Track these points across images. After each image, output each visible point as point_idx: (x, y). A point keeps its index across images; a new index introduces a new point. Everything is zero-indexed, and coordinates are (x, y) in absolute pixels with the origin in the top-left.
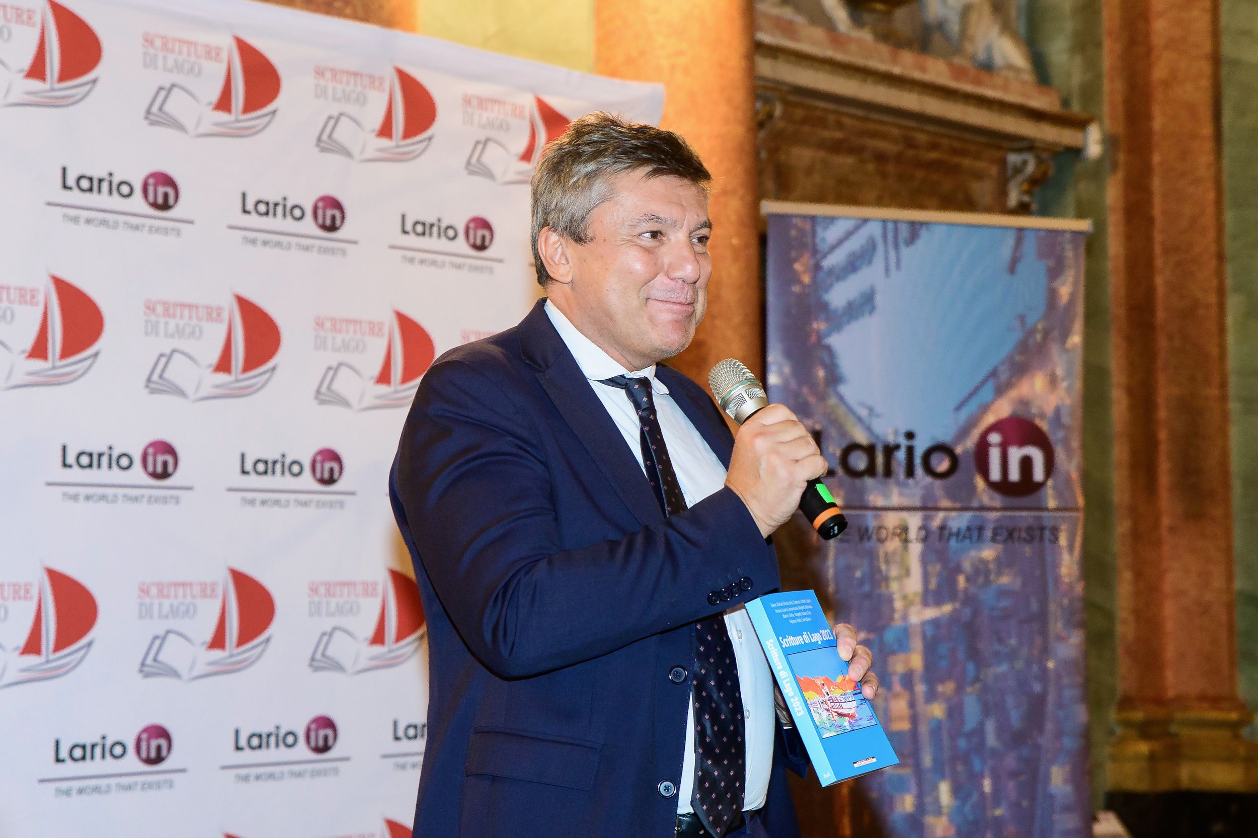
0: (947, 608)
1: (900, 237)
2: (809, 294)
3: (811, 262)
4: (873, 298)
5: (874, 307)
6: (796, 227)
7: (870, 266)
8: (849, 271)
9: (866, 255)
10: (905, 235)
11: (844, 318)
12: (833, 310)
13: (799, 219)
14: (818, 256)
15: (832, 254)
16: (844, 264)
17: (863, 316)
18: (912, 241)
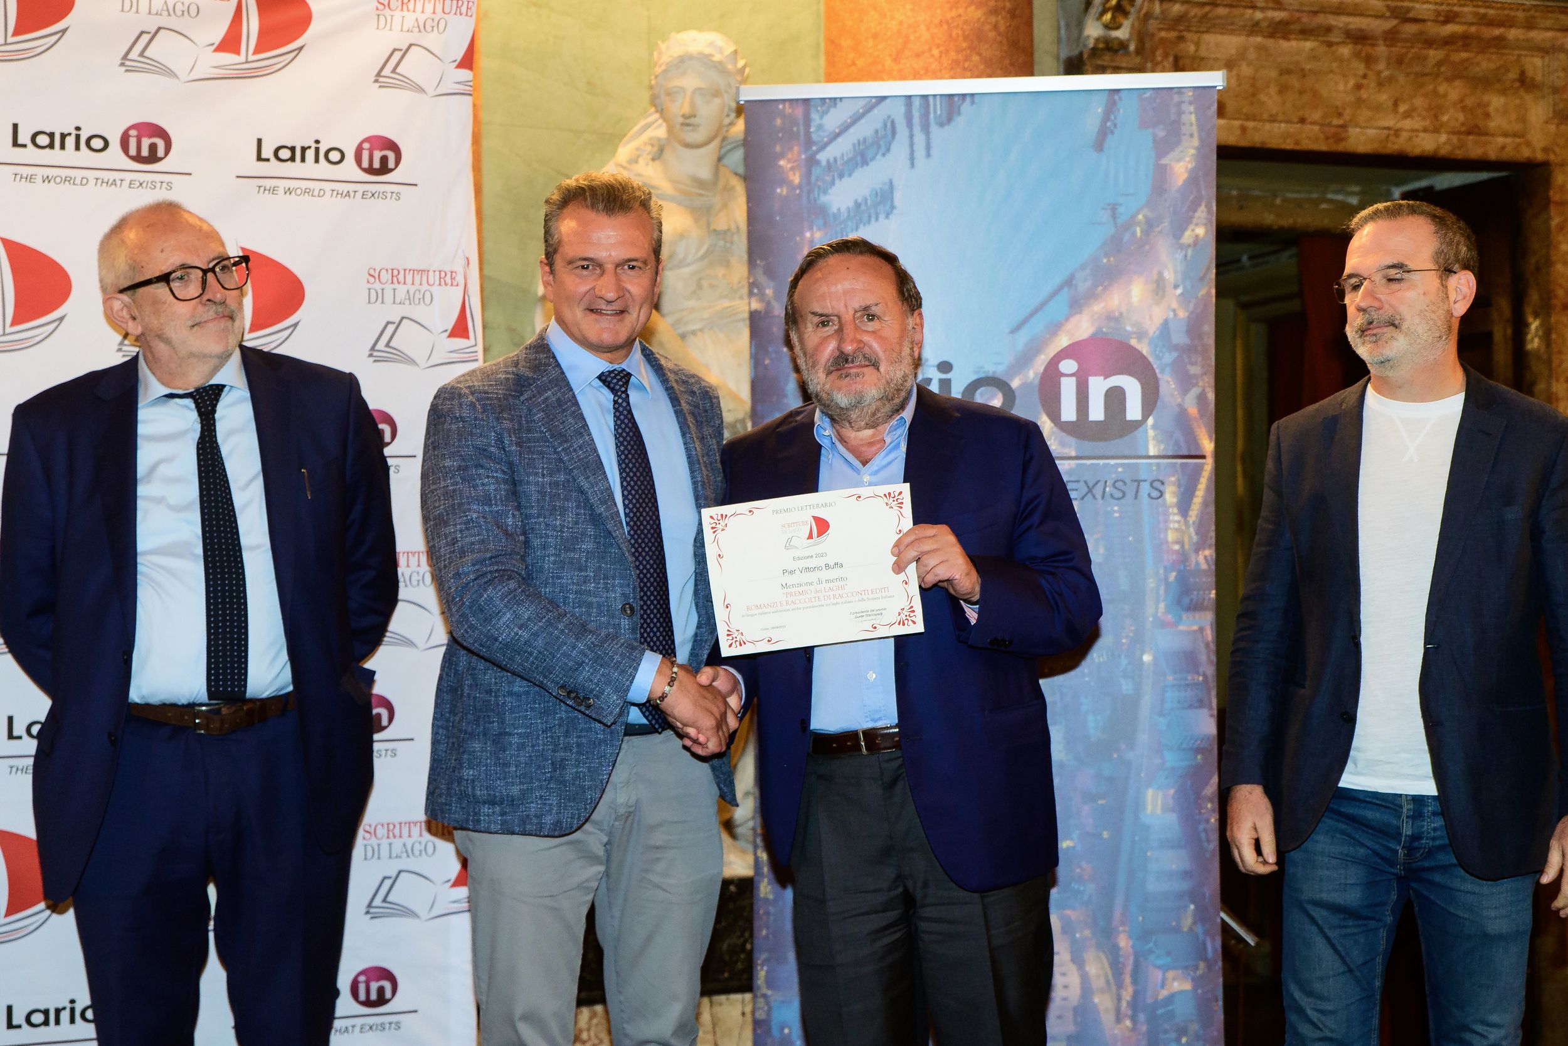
1: (932, 116)
2: (799, 196)
3: (803, 156)
4: (892, 193)
5: (893, 207)
6: (782, 114)
7: (888, 156)
8: (857, 165)
9: (882, 143)
10: (939, 112)
11: (850, 223)
12: (834, 214)
13: (787, 104)
14: (814, 148)
15: (833, 144)
16: (851, 155)
17: (877, 219)
18: (950, 120)
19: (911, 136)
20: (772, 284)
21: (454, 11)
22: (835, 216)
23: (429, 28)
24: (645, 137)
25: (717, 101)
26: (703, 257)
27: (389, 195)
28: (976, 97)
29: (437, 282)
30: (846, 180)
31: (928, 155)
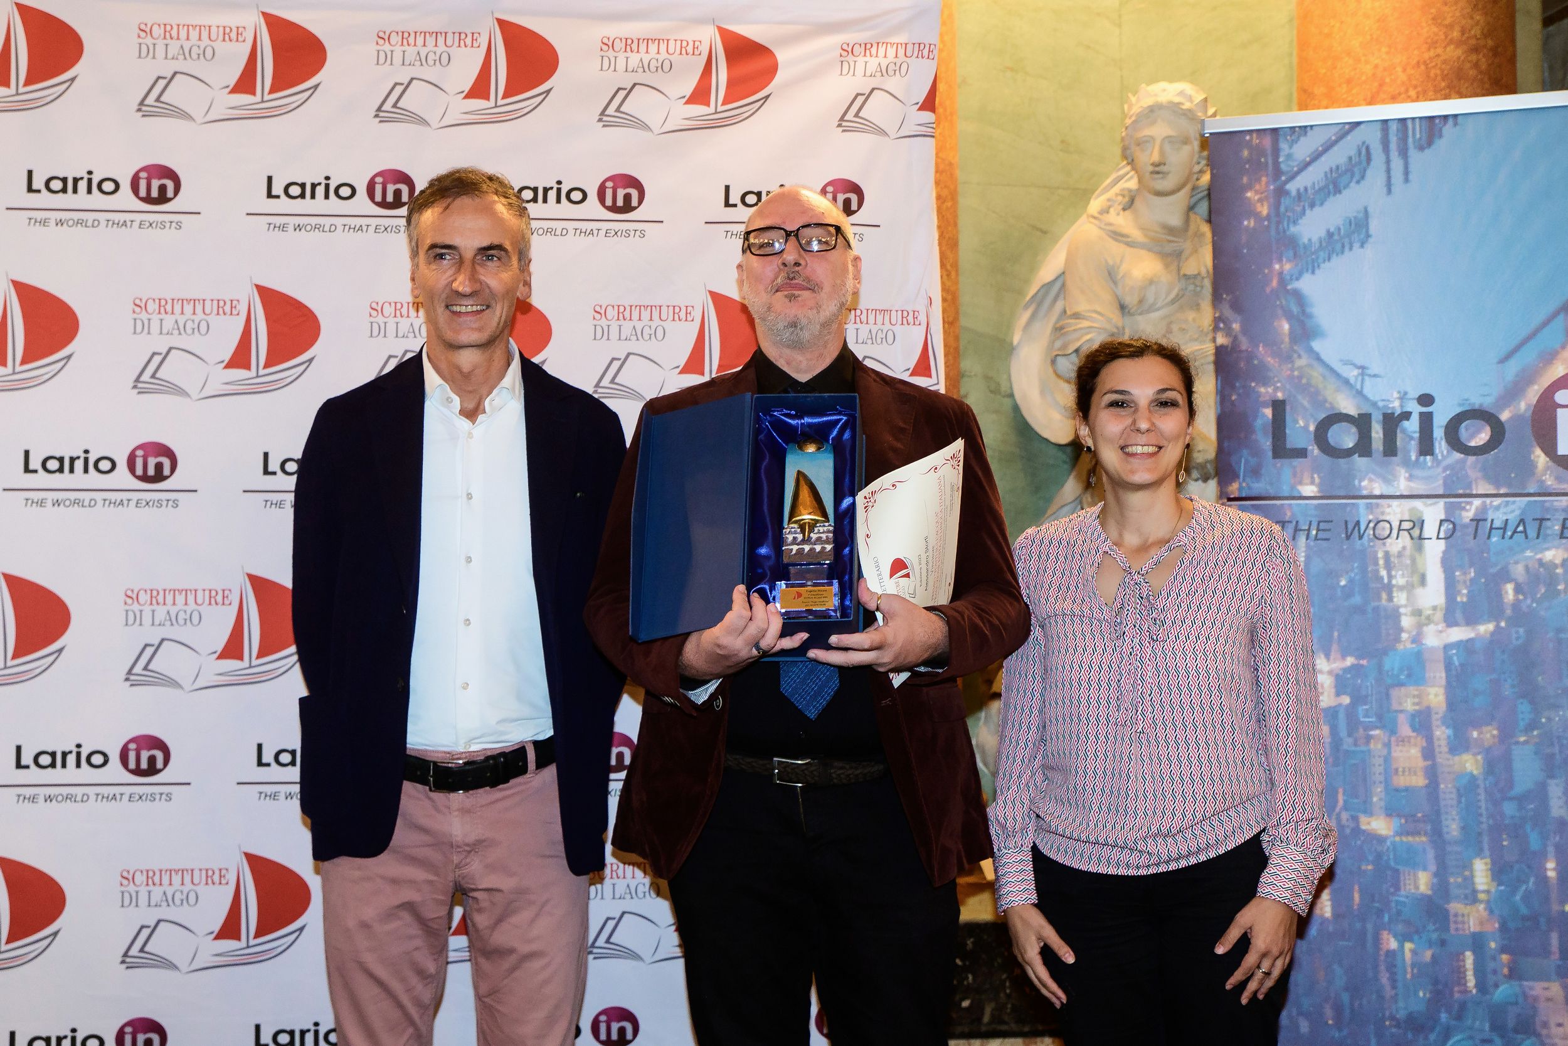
0: (1486, 628)
1: (1410, 140)
2: (1268, 227)
3: (1272, 187)
4: (1367, 224)
5: (1368, 236)
6: (1249, 145)
7: (1363, 182)
8: (1329, 193)
9: (1356, 170)
10: (1418, 136)
11: (1322, 254)
12: (1304, 243)
13: (1255, 135)
14: (1283, 178)
15: (1303, 174)
16: (1322, 184)
17: (1351, 249)
18: (1430, 143)
19: (1388, 162)
20: (1239, 318)
21: (916, 54)
22: (1305, 247)
23: (891, 72)
24: (1117, 189)
25: (1186, 148)
26: (1173, 302)
28: (1460, 118)
29: (900, 322)
30: (1317, 209)
31: (1407, 180)
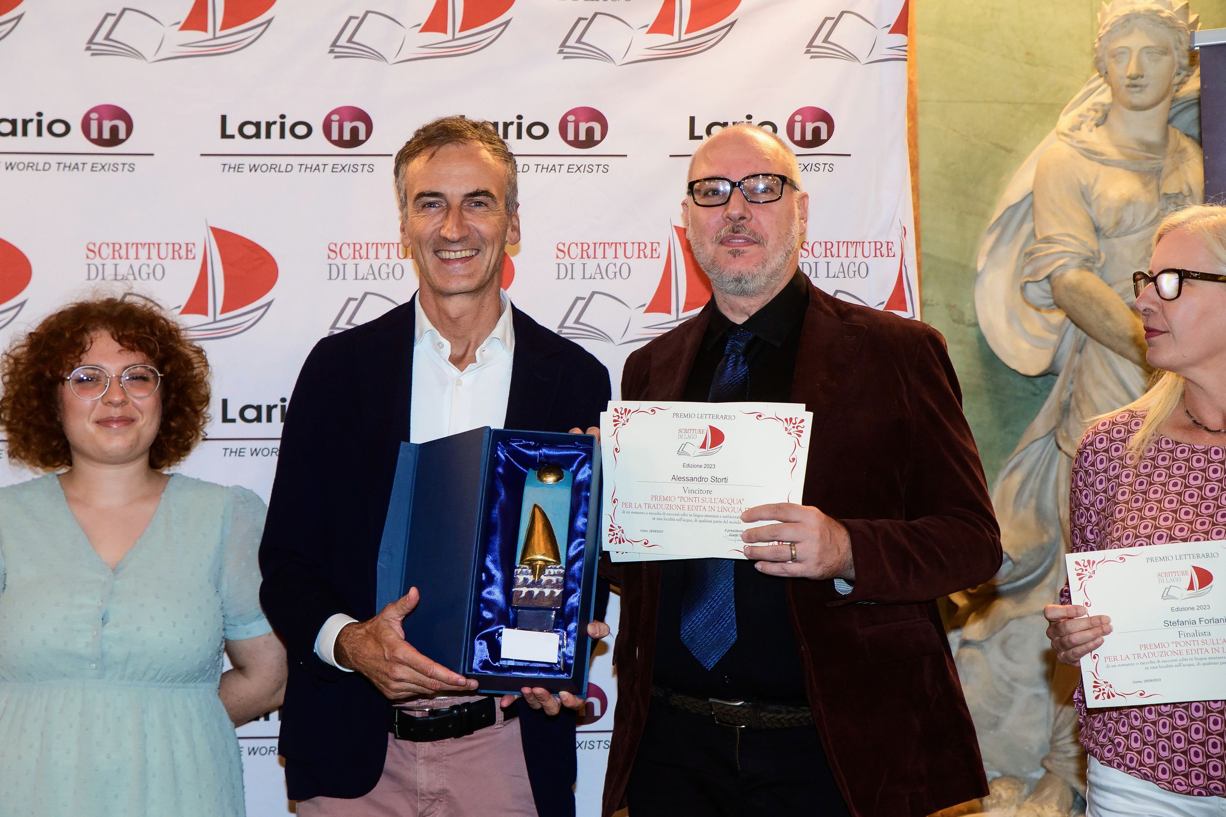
24: (1088, 103)
25: (1166, 59)
27: (822, 167)
29: (873, 254)
